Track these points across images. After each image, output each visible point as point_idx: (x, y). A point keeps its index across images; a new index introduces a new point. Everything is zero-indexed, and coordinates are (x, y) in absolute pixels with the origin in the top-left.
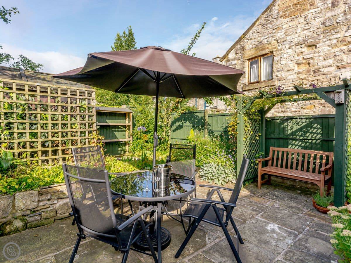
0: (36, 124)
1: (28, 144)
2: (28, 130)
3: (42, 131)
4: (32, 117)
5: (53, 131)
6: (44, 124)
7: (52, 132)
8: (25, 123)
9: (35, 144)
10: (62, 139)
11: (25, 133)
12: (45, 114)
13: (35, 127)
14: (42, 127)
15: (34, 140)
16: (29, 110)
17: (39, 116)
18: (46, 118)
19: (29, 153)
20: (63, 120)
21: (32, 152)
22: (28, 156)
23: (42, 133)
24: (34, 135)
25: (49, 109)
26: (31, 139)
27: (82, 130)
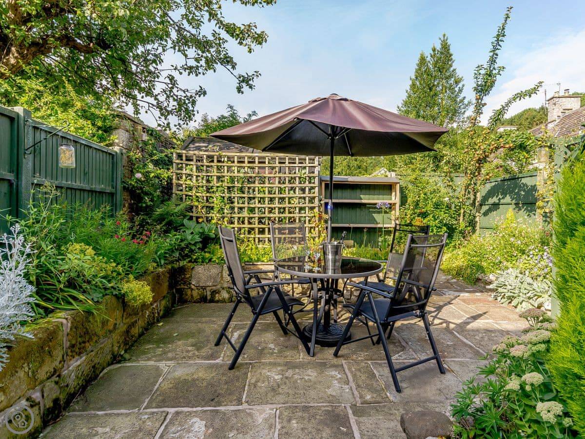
0: (254, 198)
1: (246, 219)
2: (246, 205)
3: (259, 205)
4: (251, 191)
5: (270, 206)
6: (261, 198)
7: (270, 208)
8: (244, 198)
9: (253, 220)
10: (278, 215)
11: (244, 208)
12: (262, 187)
13: (253, 201)
14: (259, 202)
15: (252, 215)
16: (248, 183)
17: (257, 189)
18: (264, 191)
19: (247, 229)
20: (281, 193)
21: (250, 228)
22: (246, 232)
23: (259, 208)
24: (252, 210)
25: (267, 180)
26: (249, 214)
27: (301, 205)
